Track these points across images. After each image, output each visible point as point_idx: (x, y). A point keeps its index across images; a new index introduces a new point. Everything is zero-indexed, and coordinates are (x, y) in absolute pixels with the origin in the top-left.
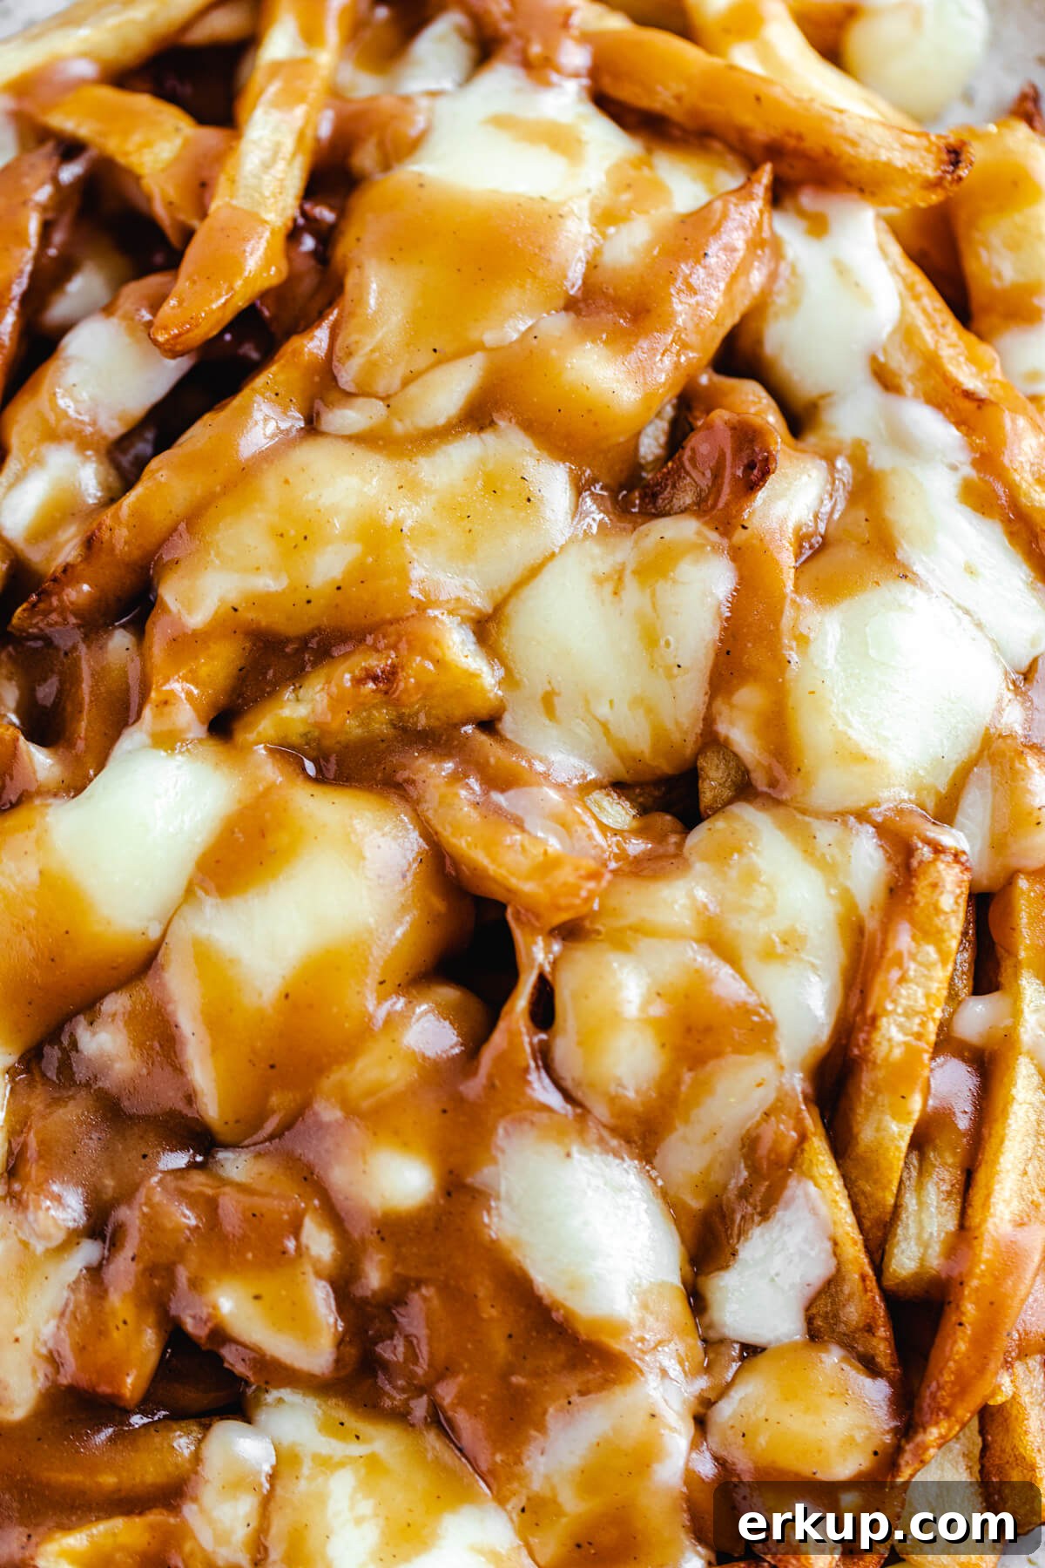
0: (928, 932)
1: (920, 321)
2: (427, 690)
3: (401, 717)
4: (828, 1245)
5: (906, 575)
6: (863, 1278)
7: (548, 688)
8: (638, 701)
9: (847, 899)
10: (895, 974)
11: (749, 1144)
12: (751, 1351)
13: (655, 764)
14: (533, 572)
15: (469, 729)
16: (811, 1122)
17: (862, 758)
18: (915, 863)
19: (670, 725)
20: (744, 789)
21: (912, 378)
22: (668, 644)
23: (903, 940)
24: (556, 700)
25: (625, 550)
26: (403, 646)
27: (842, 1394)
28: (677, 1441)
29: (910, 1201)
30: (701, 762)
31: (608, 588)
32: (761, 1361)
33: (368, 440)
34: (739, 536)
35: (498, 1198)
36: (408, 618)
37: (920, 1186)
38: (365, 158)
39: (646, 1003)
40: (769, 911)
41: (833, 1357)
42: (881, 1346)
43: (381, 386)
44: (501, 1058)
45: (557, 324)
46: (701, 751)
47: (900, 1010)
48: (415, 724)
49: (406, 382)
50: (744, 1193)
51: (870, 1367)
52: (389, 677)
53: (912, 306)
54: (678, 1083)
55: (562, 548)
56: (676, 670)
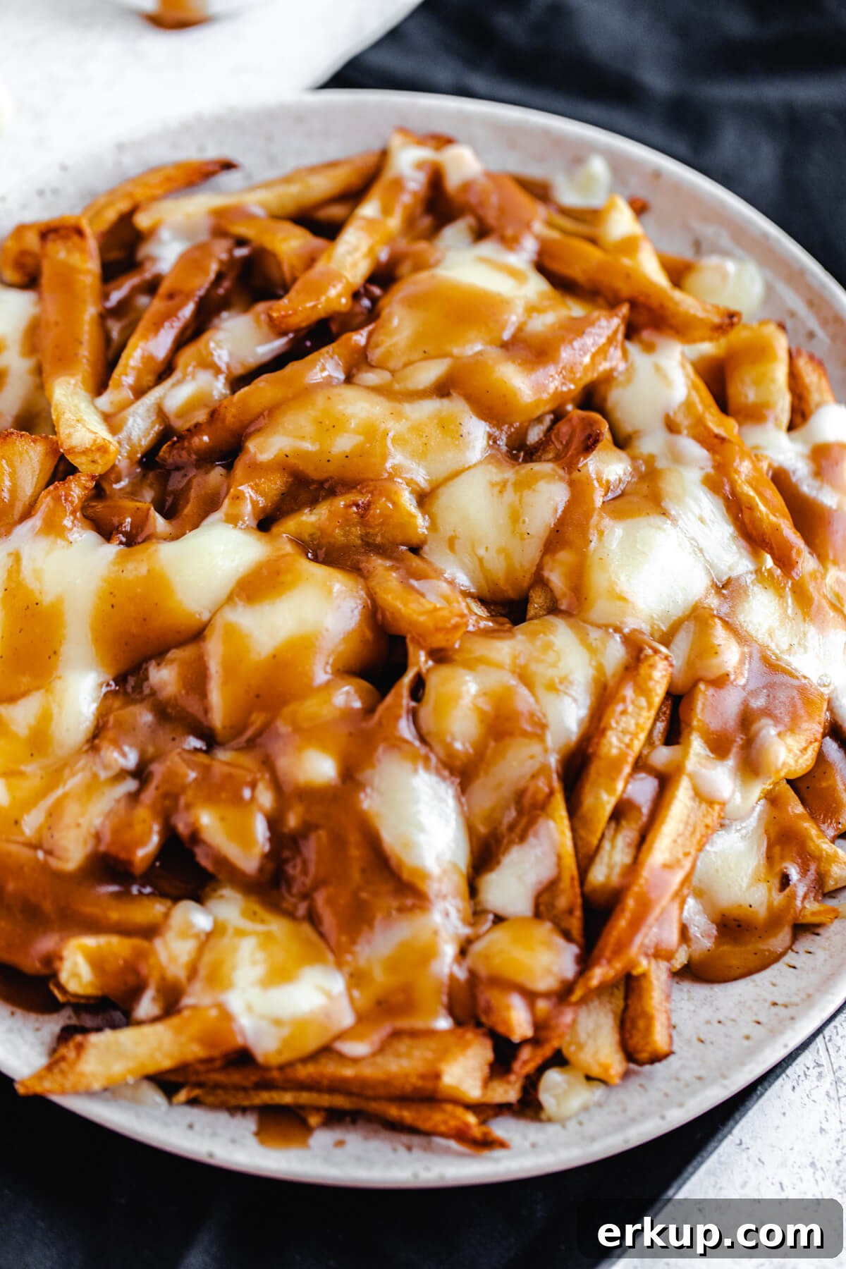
0: (642, 690)
1: (696, 399)
2: (386, 518)
3: (367, 535)
4: (554, 859)
5: (665, 513)
6: (572, 878)
7: (453, 534)
8: (501, 551)
9: (600, 668)
10: (620, 708)
11: (519, 796)
12: (499, 919)
13: (505, 588)
14: (456, 474)
15: (404, 548)
16: (556, 784)
17: (622, 599)
18: (642, 656)
19: (517, 566)
20: (553, 609)
21: (687, 428)
22: (524, 522)
23: (629, 692)
24: (457, 542)
25: (509, 474)
26: (376, 492)
27: (548, 945)
28: (449, 951)
29: (607, 845)
30: (532, 593)
31: (497, 489)
32: (505, 924)
33: (377, 390)
34: (576, 475)
35: (373, 788)
36: (382, 479)
37: (613, 840)
38: (405, 268)
39: (476, 697)
40: (554, 665)
41: (548, 926)
42: (575, 924)
43: (392, 364)
44: (389, 708)
45: (494, 353)
46: (531, 587)
47: (620, 728)
48: (375, 540)
49: (406, 365)
50: (511, 828)
51: (567, 936)
52: (367, 507)
53: (694, 393)
54: (486, 746)
55: (475, 465)
56: (526, 536)
